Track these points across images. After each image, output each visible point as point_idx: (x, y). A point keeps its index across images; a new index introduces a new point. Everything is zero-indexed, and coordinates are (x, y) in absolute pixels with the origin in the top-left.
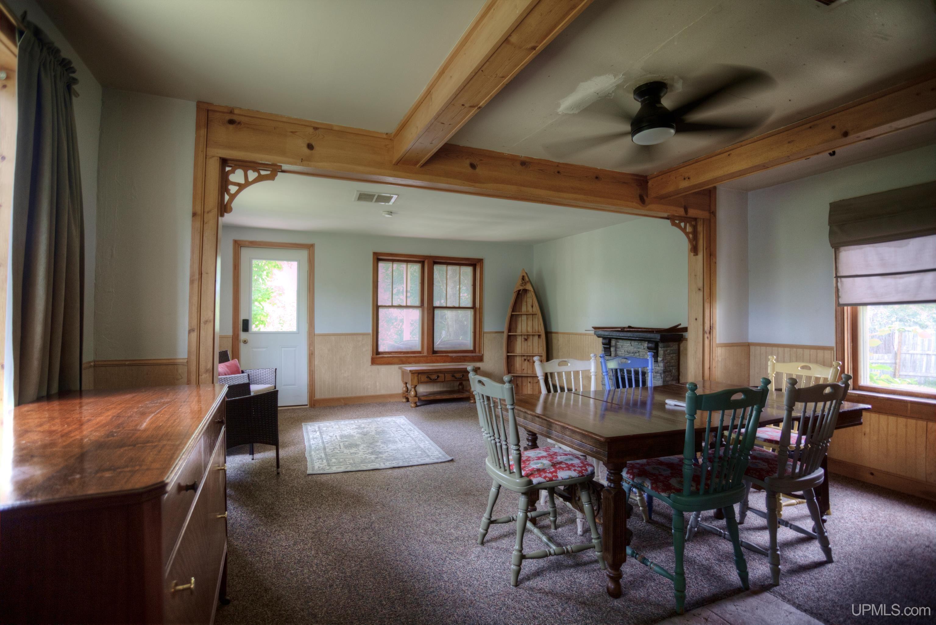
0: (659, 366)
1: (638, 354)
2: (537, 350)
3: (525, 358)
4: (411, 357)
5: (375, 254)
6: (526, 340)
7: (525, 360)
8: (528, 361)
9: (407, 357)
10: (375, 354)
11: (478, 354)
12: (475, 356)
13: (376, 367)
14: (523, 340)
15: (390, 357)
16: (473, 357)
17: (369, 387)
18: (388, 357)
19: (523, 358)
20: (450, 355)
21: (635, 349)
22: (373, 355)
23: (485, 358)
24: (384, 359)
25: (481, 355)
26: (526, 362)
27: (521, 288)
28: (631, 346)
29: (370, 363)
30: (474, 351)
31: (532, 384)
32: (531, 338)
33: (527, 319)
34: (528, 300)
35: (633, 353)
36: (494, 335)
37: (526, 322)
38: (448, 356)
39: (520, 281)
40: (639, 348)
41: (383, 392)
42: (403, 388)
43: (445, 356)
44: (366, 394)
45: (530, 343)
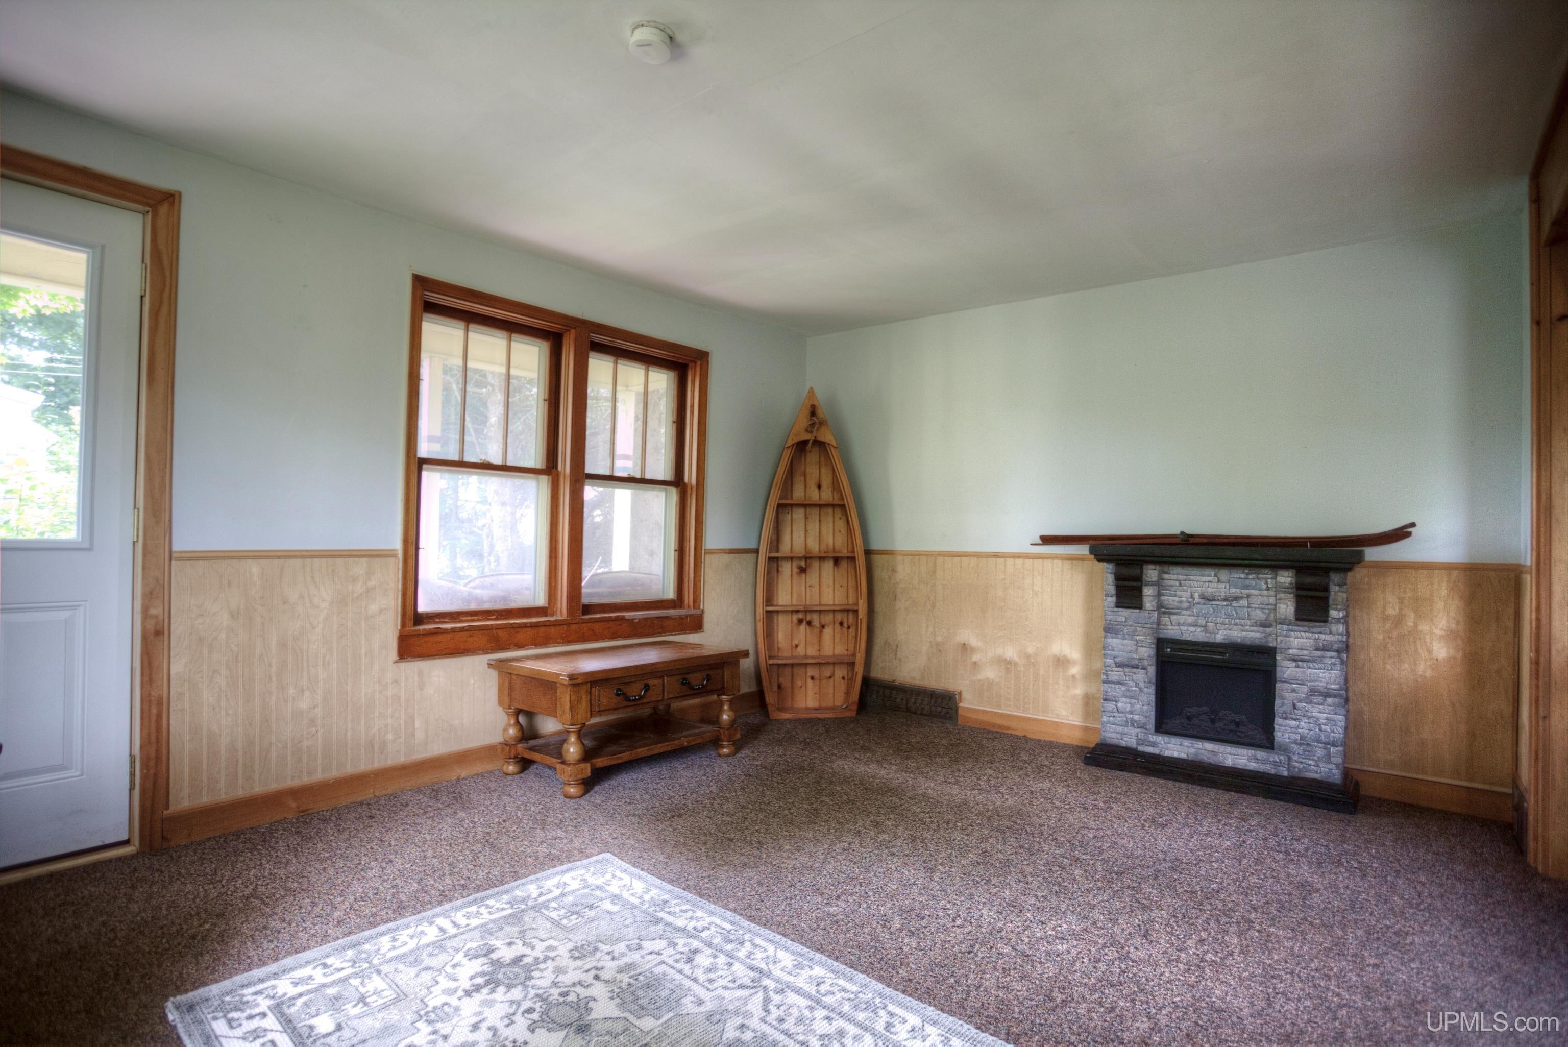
0: (1331, 633)
1: (1244, 603)
2: (831, 596)
3: (800, 616)
4: (525, 626)
5: (421, 282)
6: (803, 570)
7: (800, 621)
8: (809, 623)
9: (512, 626)
10: (410, 623)
11: (693, 612)
12: (686, 616)
13: (413, 667)
14: (795, 570)
15: (462, 630)
16: (681, 618)
17: (390, 737)
18: (453, 630)
19: (795, 617)
20: (628, 615)
21: (1233, 590)
22: (404, 625)
23: (709, 620)
24: (441, 638)
25: (698, 612)
26: (803, 627)
27: (807, 436)
28: (1219, 581)
29: (393, 654)
30: (678, 602)
31: (817, 682)
32: (816, 564)
33: (806, 518)
34: (808, 471)
35: (1225, 600)
36: (727, 558)
37: (803, 525)
38: (622, 619)
39: (804, 422)
40: (1247, 587)
41: (438, 749)
42: (505, 730)
43: (617, 619)
44: (378, 764)
45: (812, 577)
